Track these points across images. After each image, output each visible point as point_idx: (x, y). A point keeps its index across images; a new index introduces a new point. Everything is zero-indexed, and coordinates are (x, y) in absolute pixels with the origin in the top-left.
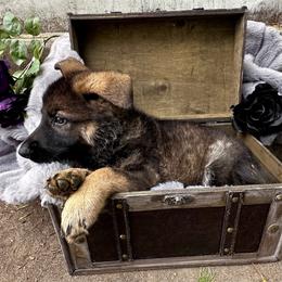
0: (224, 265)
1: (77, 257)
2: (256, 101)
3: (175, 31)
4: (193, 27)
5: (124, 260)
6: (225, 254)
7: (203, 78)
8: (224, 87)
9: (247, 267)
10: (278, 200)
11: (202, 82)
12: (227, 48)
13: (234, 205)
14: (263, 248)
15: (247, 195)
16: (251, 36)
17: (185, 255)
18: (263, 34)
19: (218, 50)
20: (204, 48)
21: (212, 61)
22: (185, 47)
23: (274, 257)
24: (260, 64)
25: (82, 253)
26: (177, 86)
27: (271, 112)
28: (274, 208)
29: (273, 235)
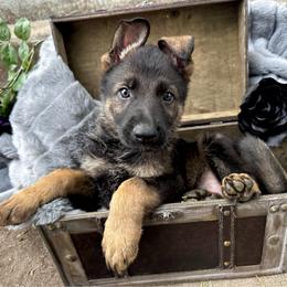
0: (225, 278)
1: (72, 276)
2: (260, 98)
3: (169, 23)
5: (120, 277)
6: (225, 267)
8: (231, 82)
9: (250, 280)
10: (274, 212)
14: (266, 260)
15: (239, 208)
16: (262, 18)
17: (183, 270)
18: (275, 15)
20: (204, 39)
21: (214, 52)
23: (279, 269)
24: (274, 50)
25: (76, 271)
27: (278, 109)
28: (271, 220)
29: (275, 247)
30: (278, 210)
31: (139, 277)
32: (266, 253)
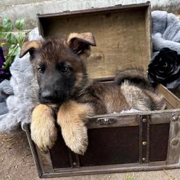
1: (44, 165)
4: (117, 17)
5: (74, 167)
6: (143, 162)
7: (126, 49)
8: (141, 55)
9: (160, 172)
10: (174, 121)
11: (126, 52)
12: (141, 29)
13: (144, 124)
14: (170, 157)
15: (153, 117)
18: (166, 19)
19: (135, 30)
20: (125, 30)
21: (131, 37)
22: (112, 30)
24: (166, 38)
25: (47, 161)
26: (109, 56)
27: (172, 66)
28: (172, 126)
29: (175, 147)
30: (177, 119)
31: (87, 168)
32: (169, 151)
